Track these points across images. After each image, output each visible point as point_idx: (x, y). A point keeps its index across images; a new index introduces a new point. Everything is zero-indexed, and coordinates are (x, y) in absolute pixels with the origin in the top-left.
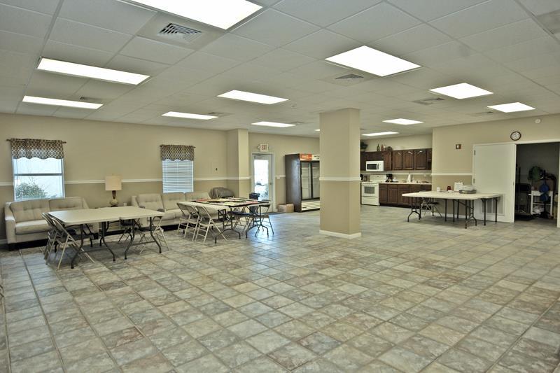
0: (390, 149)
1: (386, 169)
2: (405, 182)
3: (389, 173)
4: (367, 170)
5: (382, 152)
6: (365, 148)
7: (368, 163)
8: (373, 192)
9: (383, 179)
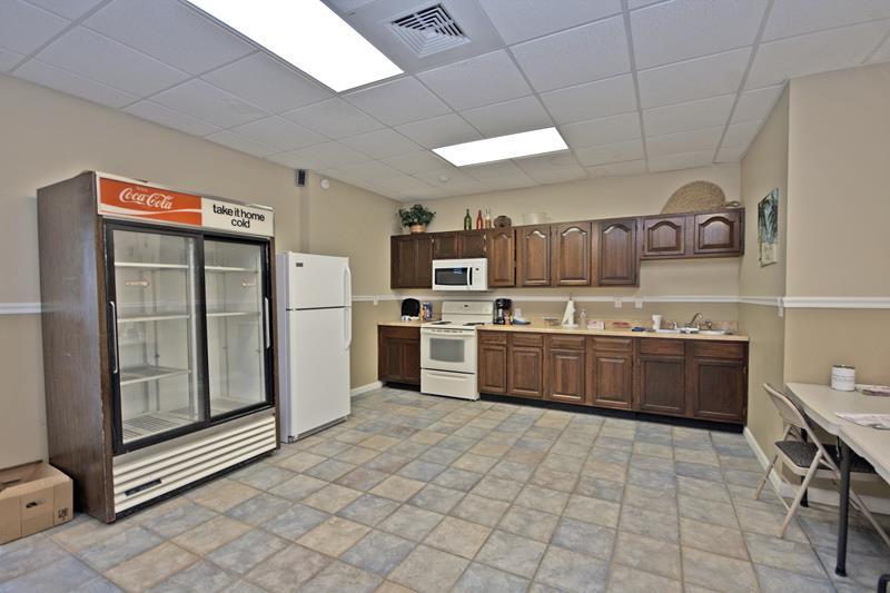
0: (503, 222)
1: (494, 282)
2: (555, 323)
3: (501, 295)
4: (435, 287)
5: (479, 233)
6: (428, 223)
7: (437, 264)
8: (459, 358)
9: (486, 315)
